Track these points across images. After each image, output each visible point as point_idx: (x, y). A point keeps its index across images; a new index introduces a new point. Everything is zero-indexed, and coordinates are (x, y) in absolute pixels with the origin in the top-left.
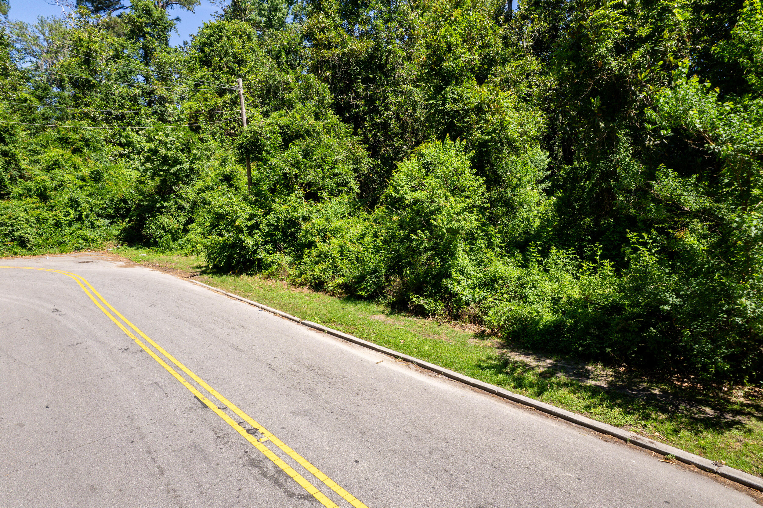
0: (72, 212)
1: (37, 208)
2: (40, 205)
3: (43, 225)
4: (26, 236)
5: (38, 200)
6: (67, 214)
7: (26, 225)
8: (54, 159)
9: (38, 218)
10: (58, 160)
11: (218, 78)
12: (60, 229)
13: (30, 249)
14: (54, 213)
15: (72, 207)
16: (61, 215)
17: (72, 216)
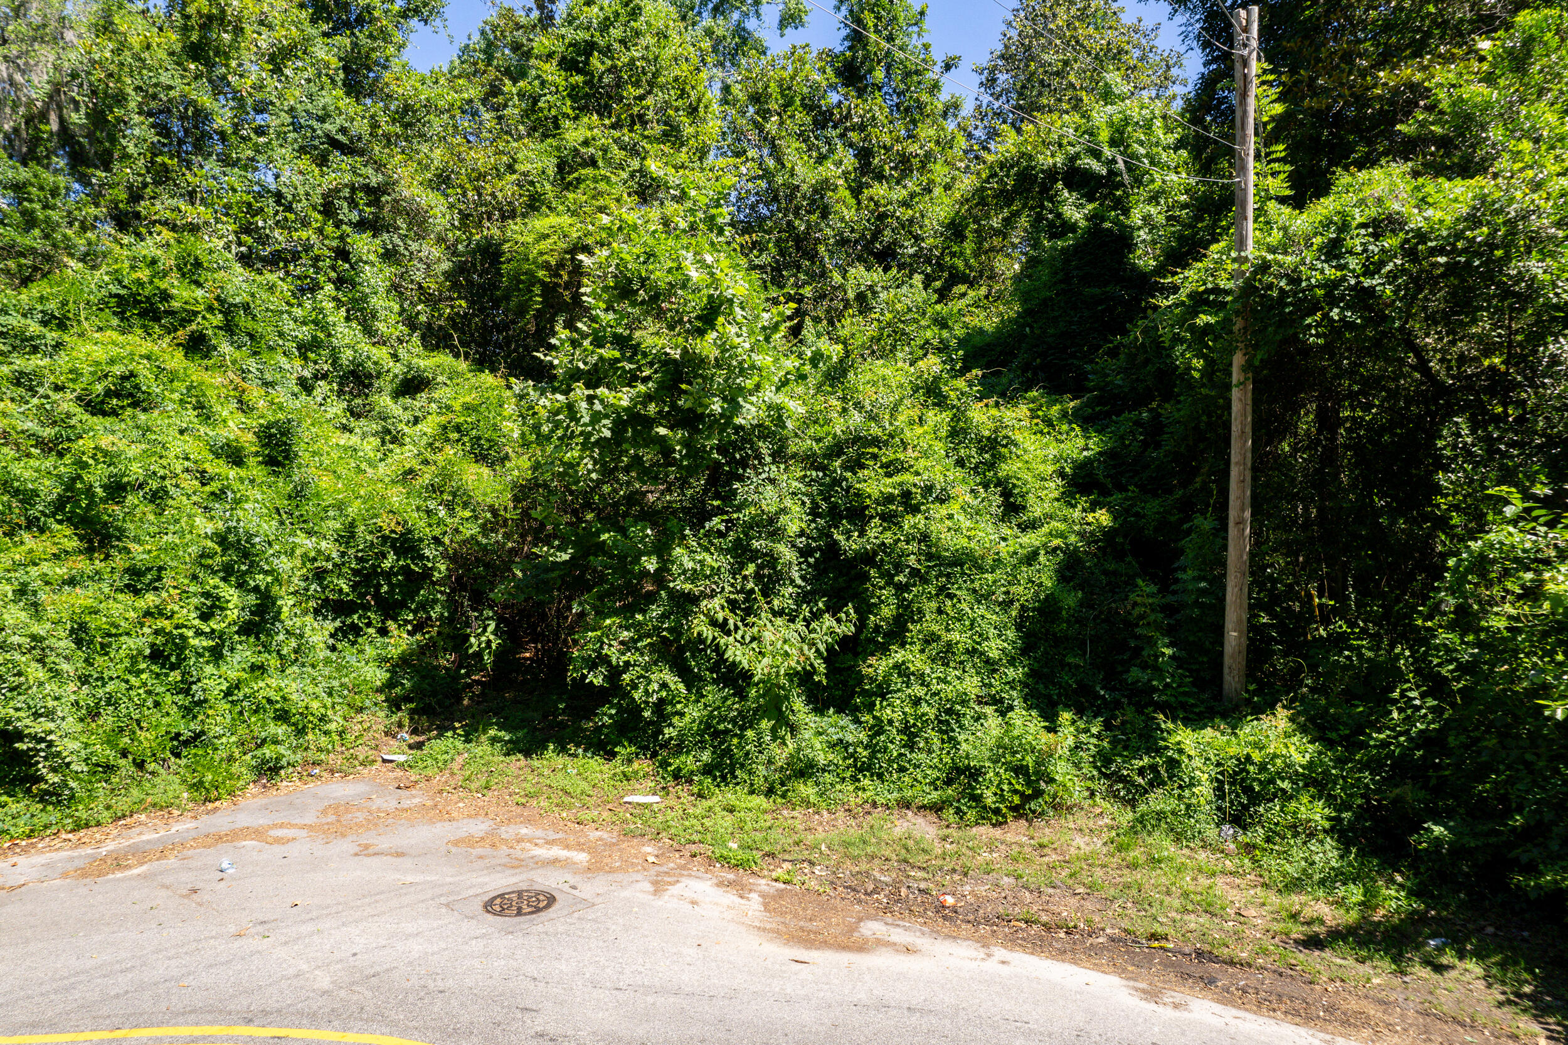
0: (230, 594)
1: (72, 582)
2: (82, 564)
3: (99, 660)
4: (40, 727)
5: (73, 544)
6: (211, 608)
7: (36, 672)
8: (118, 370)
9: (83, 627)
10: (132, 375)
11: (633, 151)
12: (175, 676)
13: (51, 797)
14: (151, 599)
15: (227, 572)
16: (187, 614)
17: (233, 614)
